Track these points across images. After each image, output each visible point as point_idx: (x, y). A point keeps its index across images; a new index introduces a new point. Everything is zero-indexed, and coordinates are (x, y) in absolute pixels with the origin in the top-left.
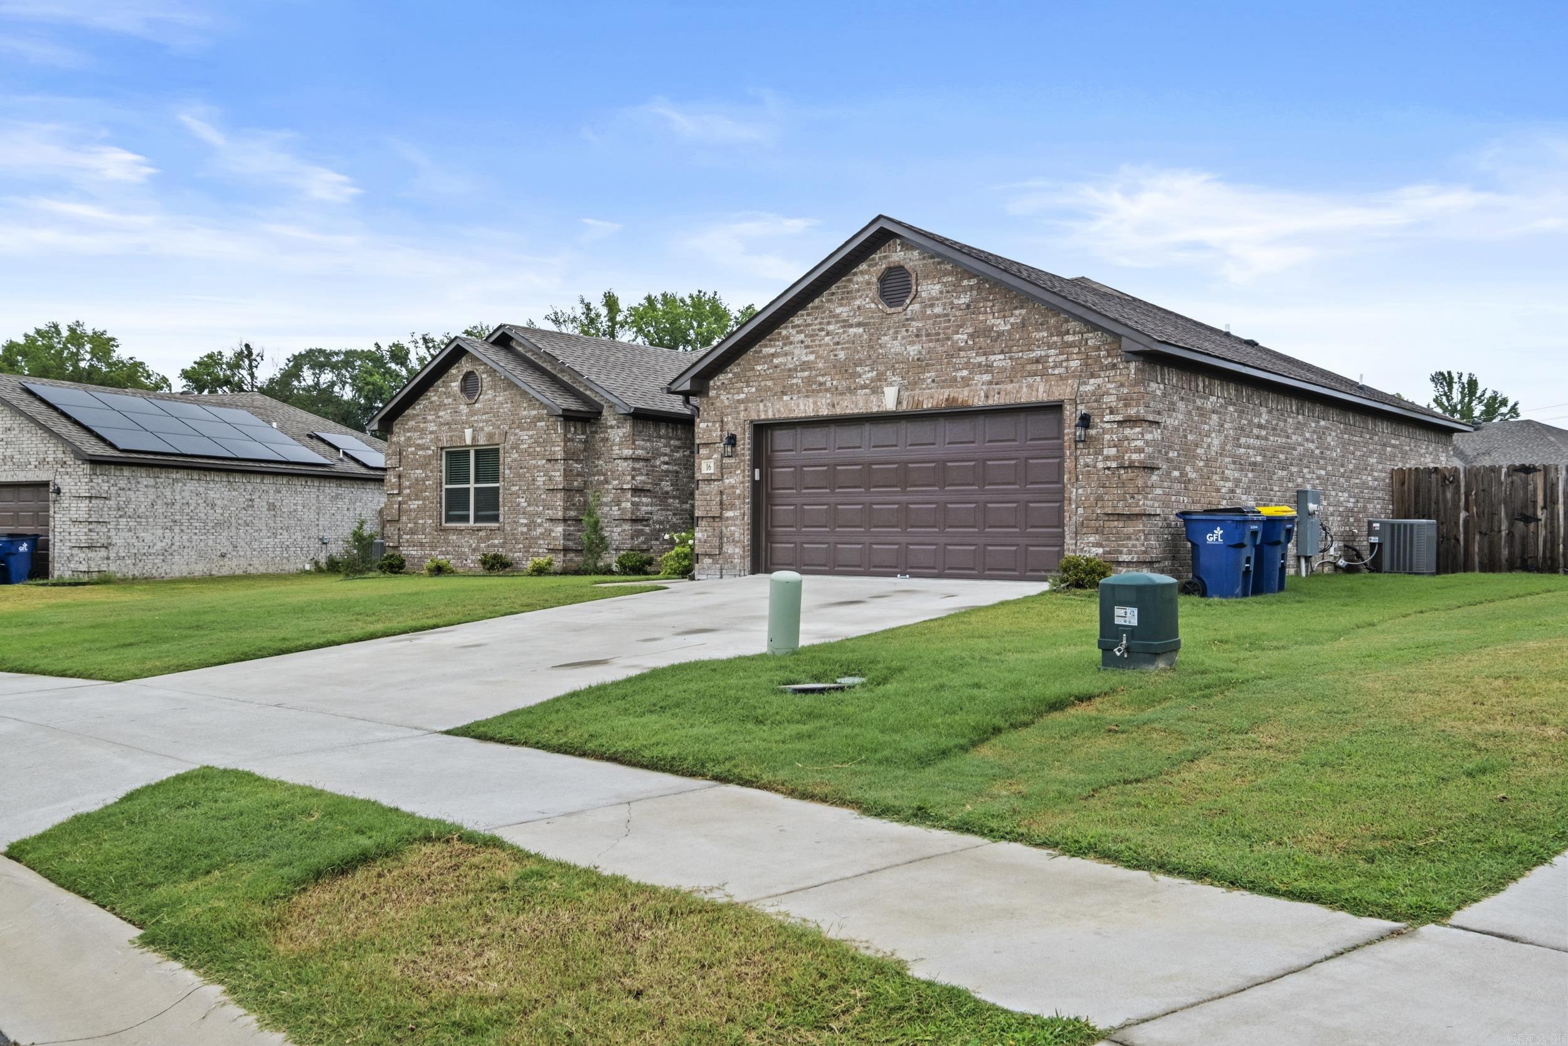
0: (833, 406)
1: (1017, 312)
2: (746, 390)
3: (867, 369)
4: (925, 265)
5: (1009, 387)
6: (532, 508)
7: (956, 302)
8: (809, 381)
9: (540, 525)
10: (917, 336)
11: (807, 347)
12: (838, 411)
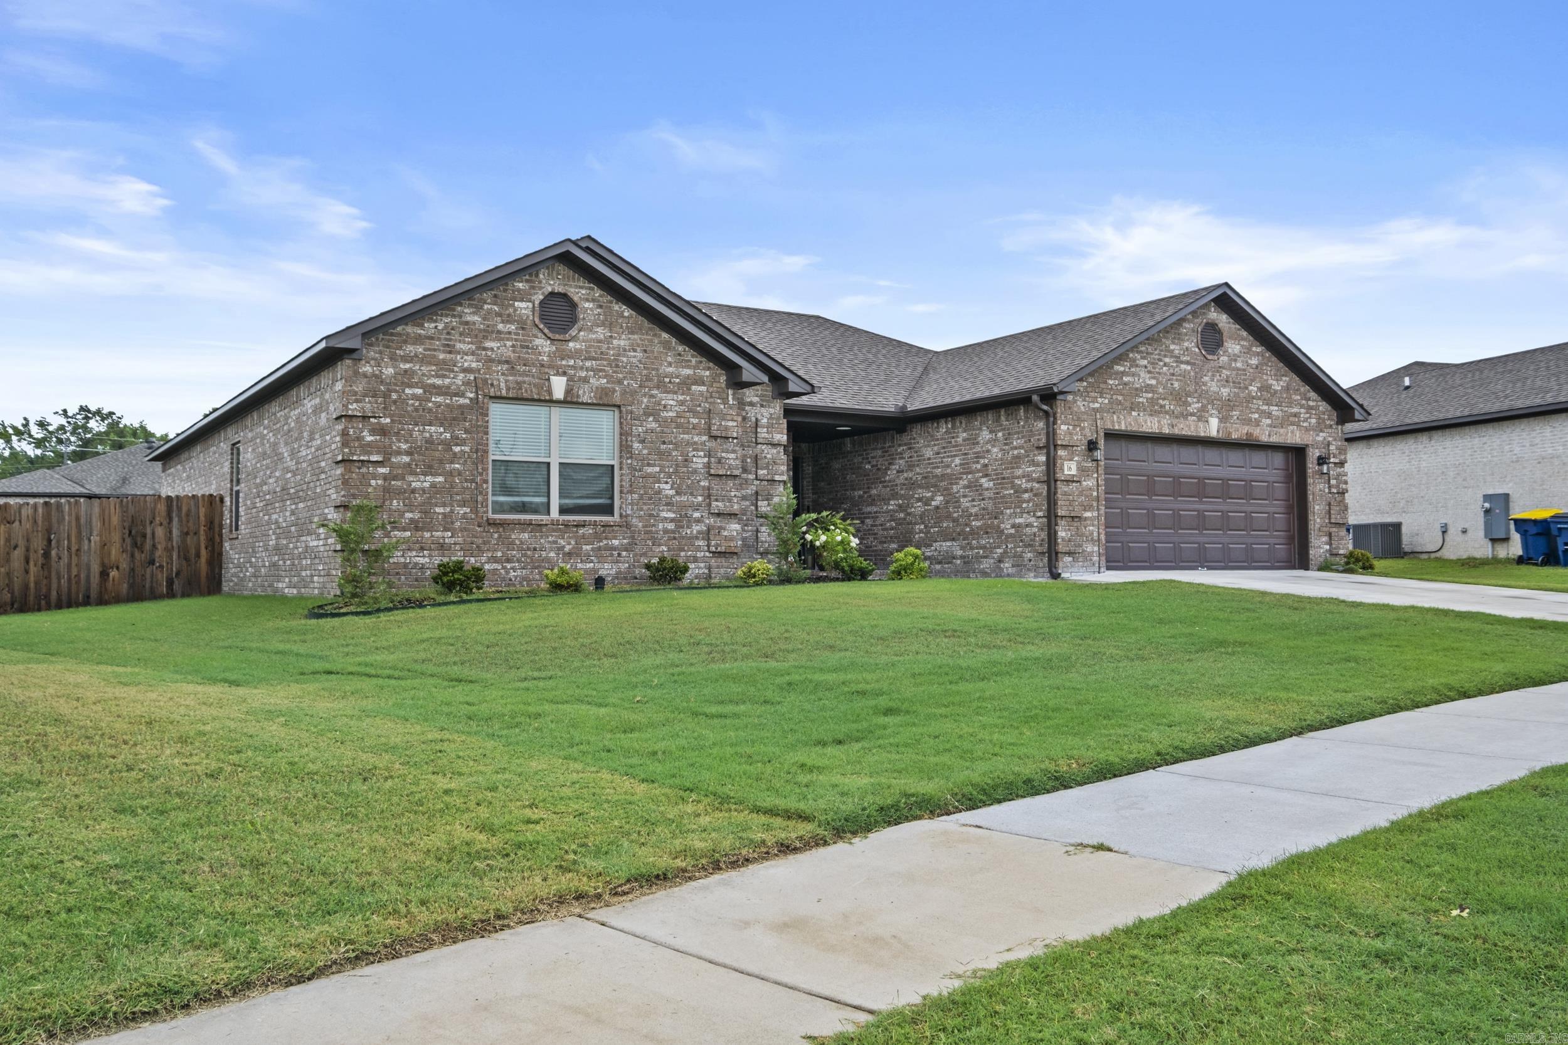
0: (1173, 427)
1: (1284, 378)
2: (1100, 400)
3: (1195, 400)
4: (1230, 328)
5: (1282, 431)
6: (684, 498)
7: (1250, 361)
8: (1152, 401)
9: (698, 521)
10: (1227, 381)
11: (1149, 372)
12: (1176, 431)
